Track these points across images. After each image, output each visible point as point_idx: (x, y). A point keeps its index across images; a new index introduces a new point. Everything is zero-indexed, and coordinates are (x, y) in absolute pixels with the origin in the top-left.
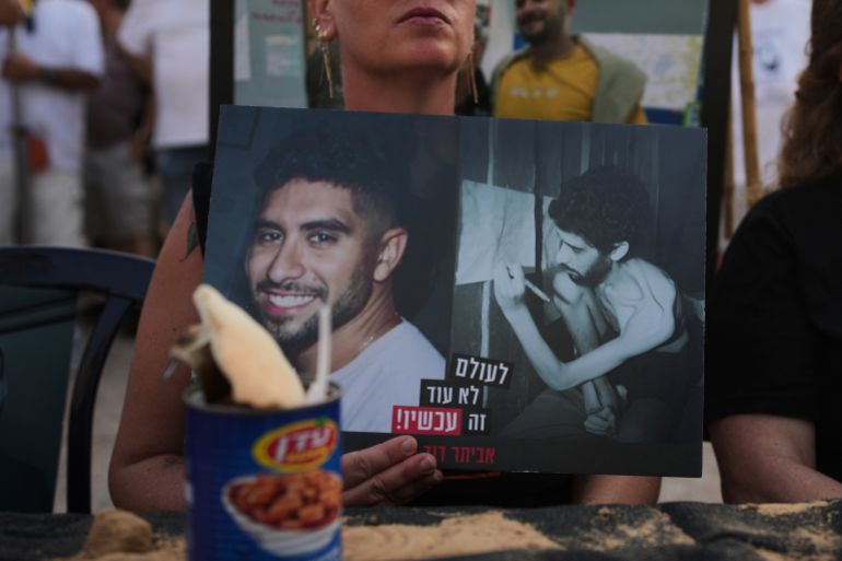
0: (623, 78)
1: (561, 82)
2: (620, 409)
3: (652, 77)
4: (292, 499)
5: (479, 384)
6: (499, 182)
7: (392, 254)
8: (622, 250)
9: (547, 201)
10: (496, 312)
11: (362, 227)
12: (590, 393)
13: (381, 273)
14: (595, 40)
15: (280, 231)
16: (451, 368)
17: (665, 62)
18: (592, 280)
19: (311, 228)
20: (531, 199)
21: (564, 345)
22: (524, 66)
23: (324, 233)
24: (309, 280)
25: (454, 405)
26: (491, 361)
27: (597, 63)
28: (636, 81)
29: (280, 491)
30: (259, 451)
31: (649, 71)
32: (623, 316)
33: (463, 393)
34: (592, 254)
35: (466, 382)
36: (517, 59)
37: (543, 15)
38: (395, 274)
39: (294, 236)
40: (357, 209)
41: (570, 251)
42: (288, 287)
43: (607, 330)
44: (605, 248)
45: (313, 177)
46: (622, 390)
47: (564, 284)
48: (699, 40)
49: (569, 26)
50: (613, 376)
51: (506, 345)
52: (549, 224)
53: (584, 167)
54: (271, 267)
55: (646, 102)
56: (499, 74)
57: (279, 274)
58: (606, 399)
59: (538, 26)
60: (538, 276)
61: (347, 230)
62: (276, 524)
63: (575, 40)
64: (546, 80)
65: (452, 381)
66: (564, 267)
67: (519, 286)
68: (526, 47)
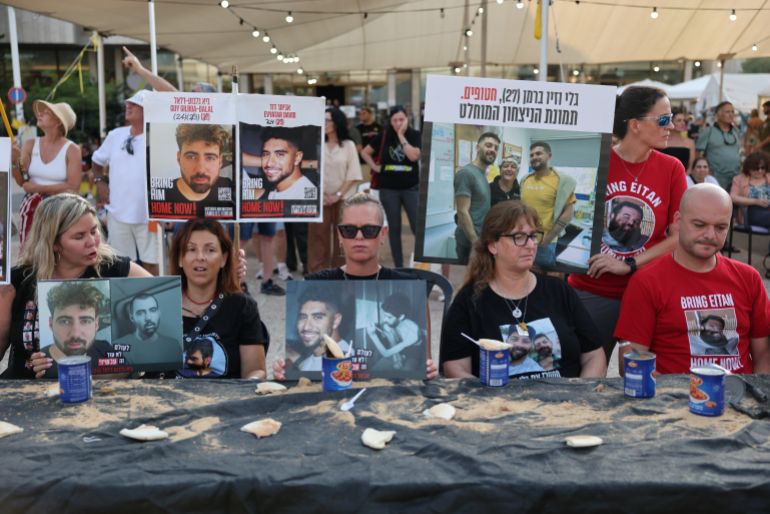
0: (568, 182)
1: (545, 183)
2: (404, 362)
3: (578, 182)
4: (344, 375)
5: (364, 356)
6: (367, 299)
7: (338, 321)
8: (402, 317)
9: (381, 304)
10: (368, 336)
11: (329, 314)
12: (395, 359)
13: (335, 326)
14: (558, 169)
15: (306, 316)
16: (356, 352)
17: (583, 177)
18: (394, 326)
19: (315, 315)
20: (376, 304)
21: (387, 344)
22: (532, 178)
23: (318, 316)
24: (315, 329)
25: (357, 362)
26: (367, 350)
27: (559, 178)
28: (572, 184)
29: (341, 374)
30: (338, 366)
31: (578, 181)
32: (403, 336)
33: (360, 359)
34: (394, 319)
35: (360, 356)
36: (530, 176)
37: (540, 160)
38: (339, 327)
39: (310, 318)
40: (327, 309)
41: (388, 318)
42: (309, 332)
43: (399, 340)
44: (398, 316)
45: (314, 300)
46: (404, 356)
47: (387, 328)
48: (596, 170)
49: (549, 164)
50: (401, 353)
51: (371, 346)
52: (382, 311)
53: (391, 293)
54: (304, 327)
55: (576, 192)
56: (523, 181)
57: (307, 328)
58: (400, 359)
59: (538, 164)
60: (379, 325)
61: (324, 315)
62: (341, 380)
63: (551, 169)
64: (540, 182)
65: (357, 356)
66: (386, 323)
67: (374, 328)
68: (533, 171)
